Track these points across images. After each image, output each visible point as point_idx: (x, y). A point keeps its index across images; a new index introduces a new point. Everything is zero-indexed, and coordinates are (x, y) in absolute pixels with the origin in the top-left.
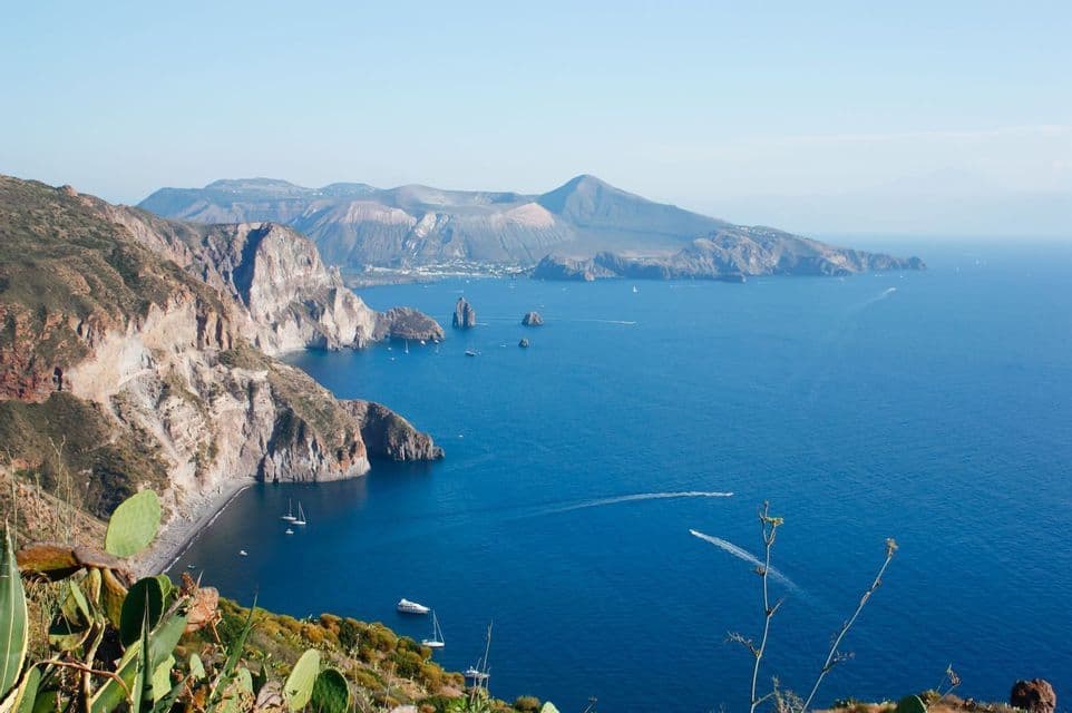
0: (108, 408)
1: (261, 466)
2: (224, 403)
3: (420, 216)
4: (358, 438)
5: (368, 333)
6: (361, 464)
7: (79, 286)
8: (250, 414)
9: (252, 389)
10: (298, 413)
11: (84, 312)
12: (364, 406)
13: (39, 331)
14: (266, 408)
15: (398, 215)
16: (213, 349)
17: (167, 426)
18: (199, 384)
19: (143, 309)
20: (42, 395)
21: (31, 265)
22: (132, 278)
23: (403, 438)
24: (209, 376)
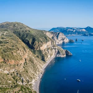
0: (43, 51)
1: (56, 55)
2: (53, 50)
3: (74, 30)
4: (65, 53)
5: (68, 41)
6: (65, 56)
7: (42, 40)
8: (55, 51)
9: (56, 49)
10: (60, 51)
11: (42, 42)
12: (66, 50)
13: (38, 44)
14: (57, 50)
15: (72, 30)
16: (53, 45)
17: (48, 52)
18: (51, 48)
19: (47, 42)
20: (38, 49)
21: (38, 38)
22: (46, 39)
23: (69, 53)
24: (52, 48)
